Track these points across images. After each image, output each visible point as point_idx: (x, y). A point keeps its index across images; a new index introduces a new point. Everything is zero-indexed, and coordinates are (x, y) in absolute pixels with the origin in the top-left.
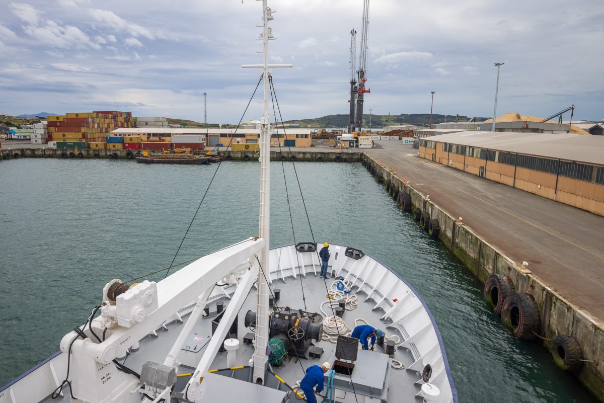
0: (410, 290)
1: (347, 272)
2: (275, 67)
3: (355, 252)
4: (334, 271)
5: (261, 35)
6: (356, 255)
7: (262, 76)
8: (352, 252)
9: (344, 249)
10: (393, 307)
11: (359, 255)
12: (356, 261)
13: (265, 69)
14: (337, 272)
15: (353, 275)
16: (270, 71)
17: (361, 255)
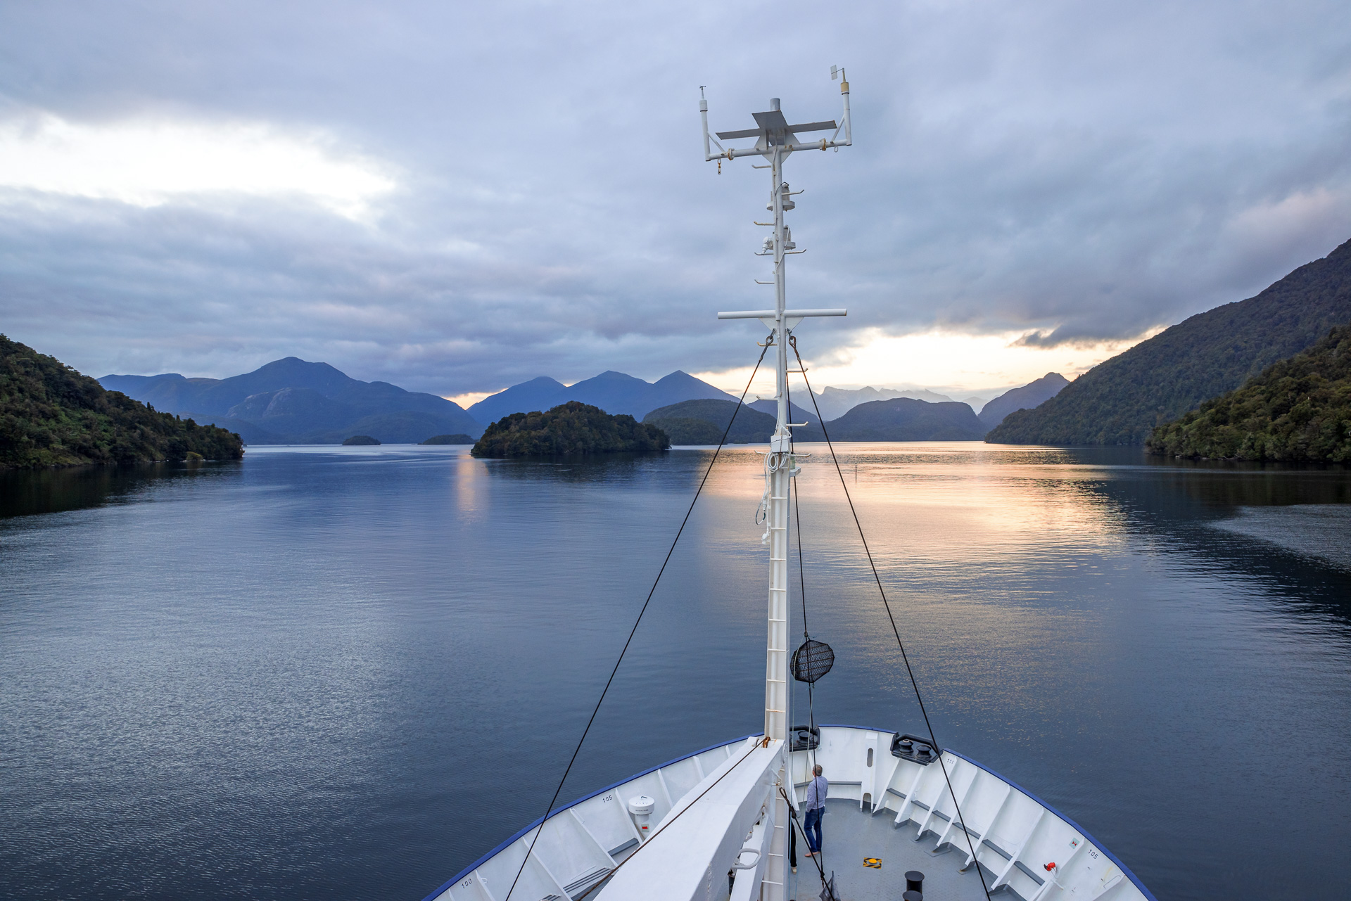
0: (1081, 840)
1: (903, 797)
2: (803, 316)
3: (917, 747)
4: (867, 795)
5: (768, 243)
6: (922, 752)
7: (771, 337)
8: (909, 747)
9: (888, 739)
10: (1044, 885)
11: (927, 753)
12: (922, 768)
13: (779, 321)
14: (876, 800)
15: (916, 804)
16: (791, 324)
17: (932, 753)
